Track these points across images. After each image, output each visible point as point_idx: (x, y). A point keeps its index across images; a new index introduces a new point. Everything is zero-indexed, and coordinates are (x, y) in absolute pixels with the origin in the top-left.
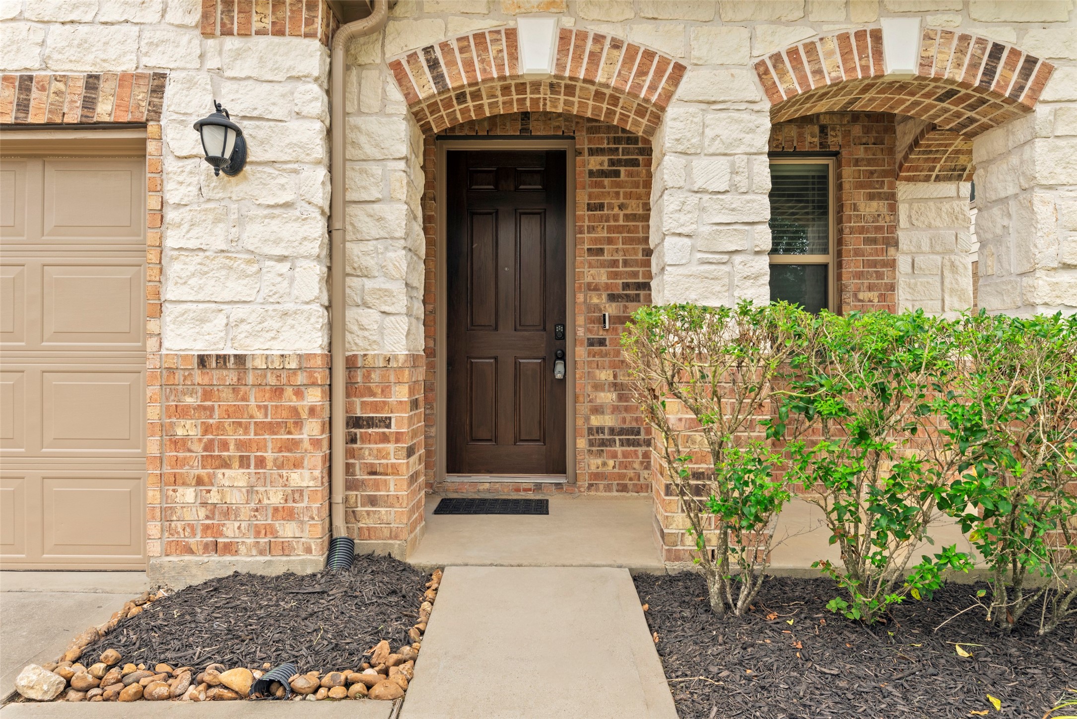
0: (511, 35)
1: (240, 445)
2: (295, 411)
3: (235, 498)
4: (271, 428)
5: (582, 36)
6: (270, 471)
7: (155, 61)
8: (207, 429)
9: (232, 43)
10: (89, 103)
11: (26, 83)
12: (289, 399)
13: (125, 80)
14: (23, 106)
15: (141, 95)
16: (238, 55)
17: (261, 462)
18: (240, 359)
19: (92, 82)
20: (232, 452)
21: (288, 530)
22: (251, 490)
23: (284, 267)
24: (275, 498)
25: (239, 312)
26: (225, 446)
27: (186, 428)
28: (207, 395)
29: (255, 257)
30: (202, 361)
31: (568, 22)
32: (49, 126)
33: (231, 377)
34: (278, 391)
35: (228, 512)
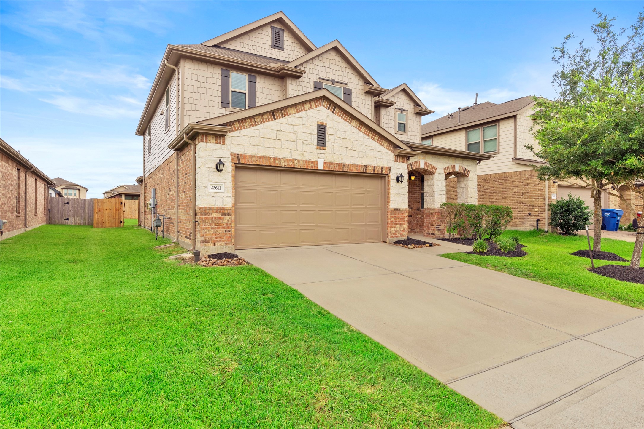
0: (419, 162)
1: (399, 222)
2: (404, 216)
3: (398, 229)
4: (402, 219)
5: (427, 163)
6: (402, 225)
7: (390, 165)
8: (395, 219)
9: (398, 163)
10: (382, 171)
11: (375, 167)
12: (404, 215)
13: (386, 168)
14: (374, 170)
15: (388, 170)
16: (398, 165)
17: (401, 224)
18: (399, 209)
19: (382, 167)
20: (398, 223)
21: (404, 234)
22: (400, 228)
23: (403, 196)
24: (402, 229)
25: (399, 202)
26: (397, 222)
27: (393, 219)
28: (395, 214)
29: (400, 194)
30: (395, 209)
31: (425, 161)
32: (377, 174)
33: (398, 211)
34: (403, 214)
35: (397, 231)
